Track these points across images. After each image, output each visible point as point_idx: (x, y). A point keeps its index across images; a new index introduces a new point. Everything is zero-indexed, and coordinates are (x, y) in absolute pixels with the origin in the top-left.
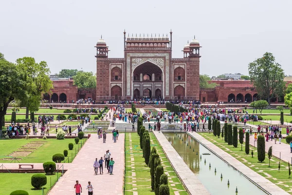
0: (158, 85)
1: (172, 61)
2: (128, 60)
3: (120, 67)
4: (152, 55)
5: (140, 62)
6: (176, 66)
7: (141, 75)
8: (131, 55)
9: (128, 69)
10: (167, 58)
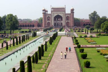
0: (62, 22)
1: (66, 14)
2: (52, 14)
3: (50, 16)
4: (59, 12)
5: (56, 15)
6: (67, 16)
7: (57, 19)
8: (53, 13)
9: (52, 17)
10: (64, 13)
